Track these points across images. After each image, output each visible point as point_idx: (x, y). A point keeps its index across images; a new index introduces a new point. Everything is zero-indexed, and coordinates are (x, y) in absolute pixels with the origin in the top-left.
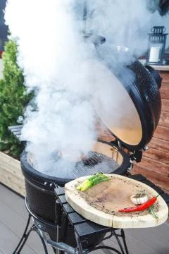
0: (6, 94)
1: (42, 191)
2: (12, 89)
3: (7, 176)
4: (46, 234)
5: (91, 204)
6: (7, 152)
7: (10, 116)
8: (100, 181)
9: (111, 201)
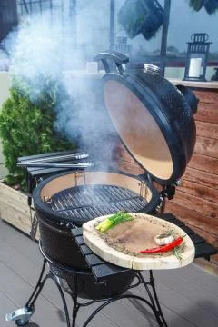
0: (15, 118)
1: (58, 233)
2: (22, 111)
3: (17, 216)
4: (64, 280)
5: (110, 245)
6: (16, 187)
7: (20, 144)
8: (122, 220)
9: (133, 242)
